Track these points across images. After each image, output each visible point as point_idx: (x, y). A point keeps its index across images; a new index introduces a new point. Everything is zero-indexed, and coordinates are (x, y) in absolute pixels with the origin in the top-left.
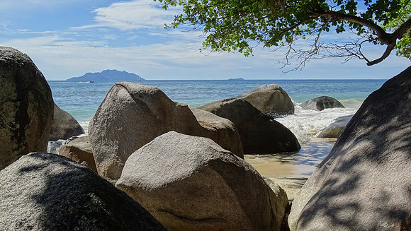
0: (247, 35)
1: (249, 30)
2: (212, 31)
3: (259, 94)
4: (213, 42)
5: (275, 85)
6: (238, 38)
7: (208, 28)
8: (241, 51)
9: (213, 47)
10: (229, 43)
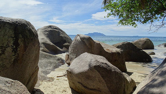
0: (135, 20)
1: (136, 18)
2: (122, 18)
3: (140, 41)
4: (122, 22)
5: (147, 38)
6: (132, 21)
7: (120, 17)
8: (133, 26)
9: (122, 24)
10: (128, 23)
